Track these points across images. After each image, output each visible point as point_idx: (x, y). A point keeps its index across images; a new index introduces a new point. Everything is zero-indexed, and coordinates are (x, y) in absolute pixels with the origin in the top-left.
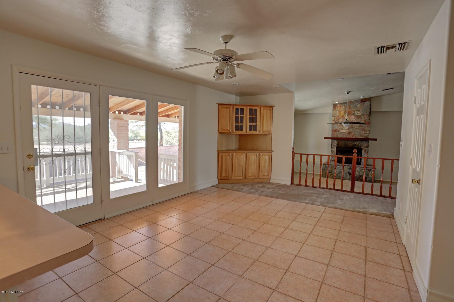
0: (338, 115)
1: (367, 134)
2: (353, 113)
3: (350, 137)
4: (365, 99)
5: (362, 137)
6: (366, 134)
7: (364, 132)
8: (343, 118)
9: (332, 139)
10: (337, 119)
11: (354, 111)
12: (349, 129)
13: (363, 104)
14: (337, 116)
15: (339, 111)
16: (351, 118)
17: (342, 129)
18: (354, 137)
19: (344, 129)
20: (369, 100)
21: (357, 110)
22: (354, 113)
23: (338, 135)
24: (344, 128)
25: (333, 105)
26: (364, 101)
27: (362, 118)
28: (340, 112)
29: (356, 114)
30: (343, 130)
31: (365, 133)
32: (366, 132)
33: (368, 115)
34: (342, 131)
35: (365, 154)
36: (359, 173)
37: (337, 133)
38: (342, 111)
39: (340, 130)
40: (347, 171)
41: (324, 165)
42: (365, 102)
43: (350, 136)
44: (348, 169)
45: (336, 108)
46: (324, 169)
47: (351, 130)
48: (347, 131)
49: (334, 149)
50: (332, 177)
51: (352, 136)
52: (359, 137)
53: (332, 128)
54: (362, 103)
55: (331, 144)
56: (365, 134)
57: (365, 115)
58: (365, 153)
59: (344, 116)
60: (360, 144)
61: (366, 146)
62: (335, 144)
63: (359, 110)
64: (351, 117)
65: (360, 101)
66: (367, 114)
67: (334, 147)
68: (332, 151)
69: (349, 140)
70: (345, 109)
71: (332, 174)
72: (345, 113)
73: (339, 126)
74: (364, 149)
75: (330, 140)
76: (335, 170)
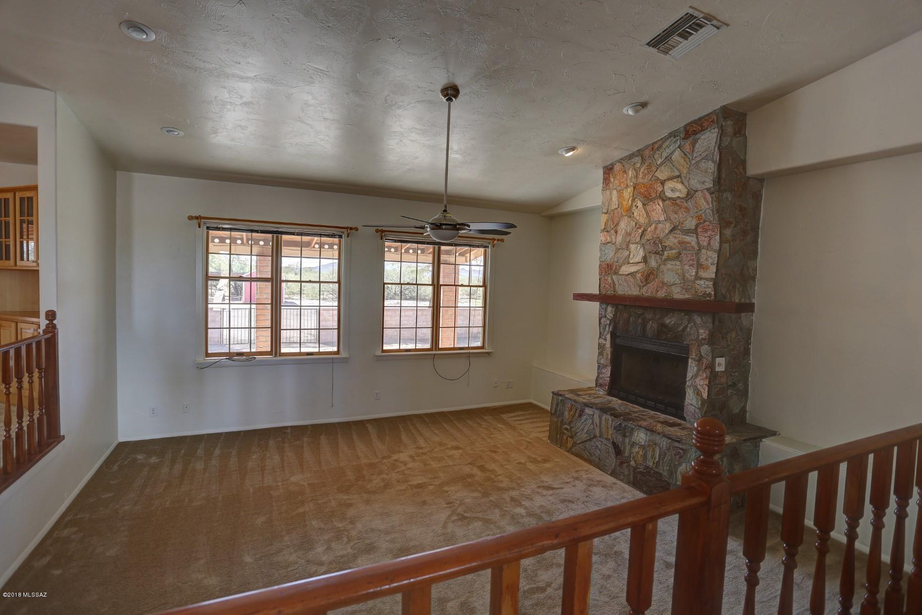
0: (617, 206)
1: (704, 279)
2: (660, 189)
3: (649, 294)
4: (700, 119)
5: (687, 296)
6: (702, 282)
7: (697, 273)
8: (630, 217)
9: (603, 298)
10: (614, 223)
11: (663, 183)
12: (645, 259)
13: (693, 144)
14: (613, 210)
15: (619, 188)
16: (653, 213)
17: (627, 261)
18: (661, 294)
19: (631, 262)
20: (713, 121)
21: (670, 179)
22: (663, 191)
23: (615, 285)
24: (632, 256)
25: (604, 168)
26: (695, 133)
27: (688, 210)
28: (620, 196)
29: (669, 194)
30: (629, 263)
31: (697, 277)
32: (703, 274)
33: (711, 194)
34: (626, 269)
35: (696, 376)
36: (645, 456)
37: (612, 279)
38: (627, 186)
39: (620, 267)
40: (610, 437)
41: (556, 397)
42: (698, 136)
43: (648, 291)
44: (613, 428)
45: (612, 180)
46: (553, 412)
47: (653, 263)
48: (641, 266)
49: (605, 340)
50: (571, 448)
51: (657, 291)
52: (678, 294)
53: (600, 258)
54: (689, 141)
55: (599, 321)
56: (698, 282)
57: (699, 194)
58: (698, 371)
59: (634, 208)
60: (681, 328)
61: (704, 336)
62: (608, 322)
63: (677, 173)
64: (653, 210)
65: (682, 136)
66: (708, 189)
67: (606, 332)
68: (601, 347)
69: (647, 307)
70: (637, 177)
71: (572, 437)
72: (635, 196)
73: (619, 249)
74: (693, 350)
75: (596, 305)
76: (580, 424)
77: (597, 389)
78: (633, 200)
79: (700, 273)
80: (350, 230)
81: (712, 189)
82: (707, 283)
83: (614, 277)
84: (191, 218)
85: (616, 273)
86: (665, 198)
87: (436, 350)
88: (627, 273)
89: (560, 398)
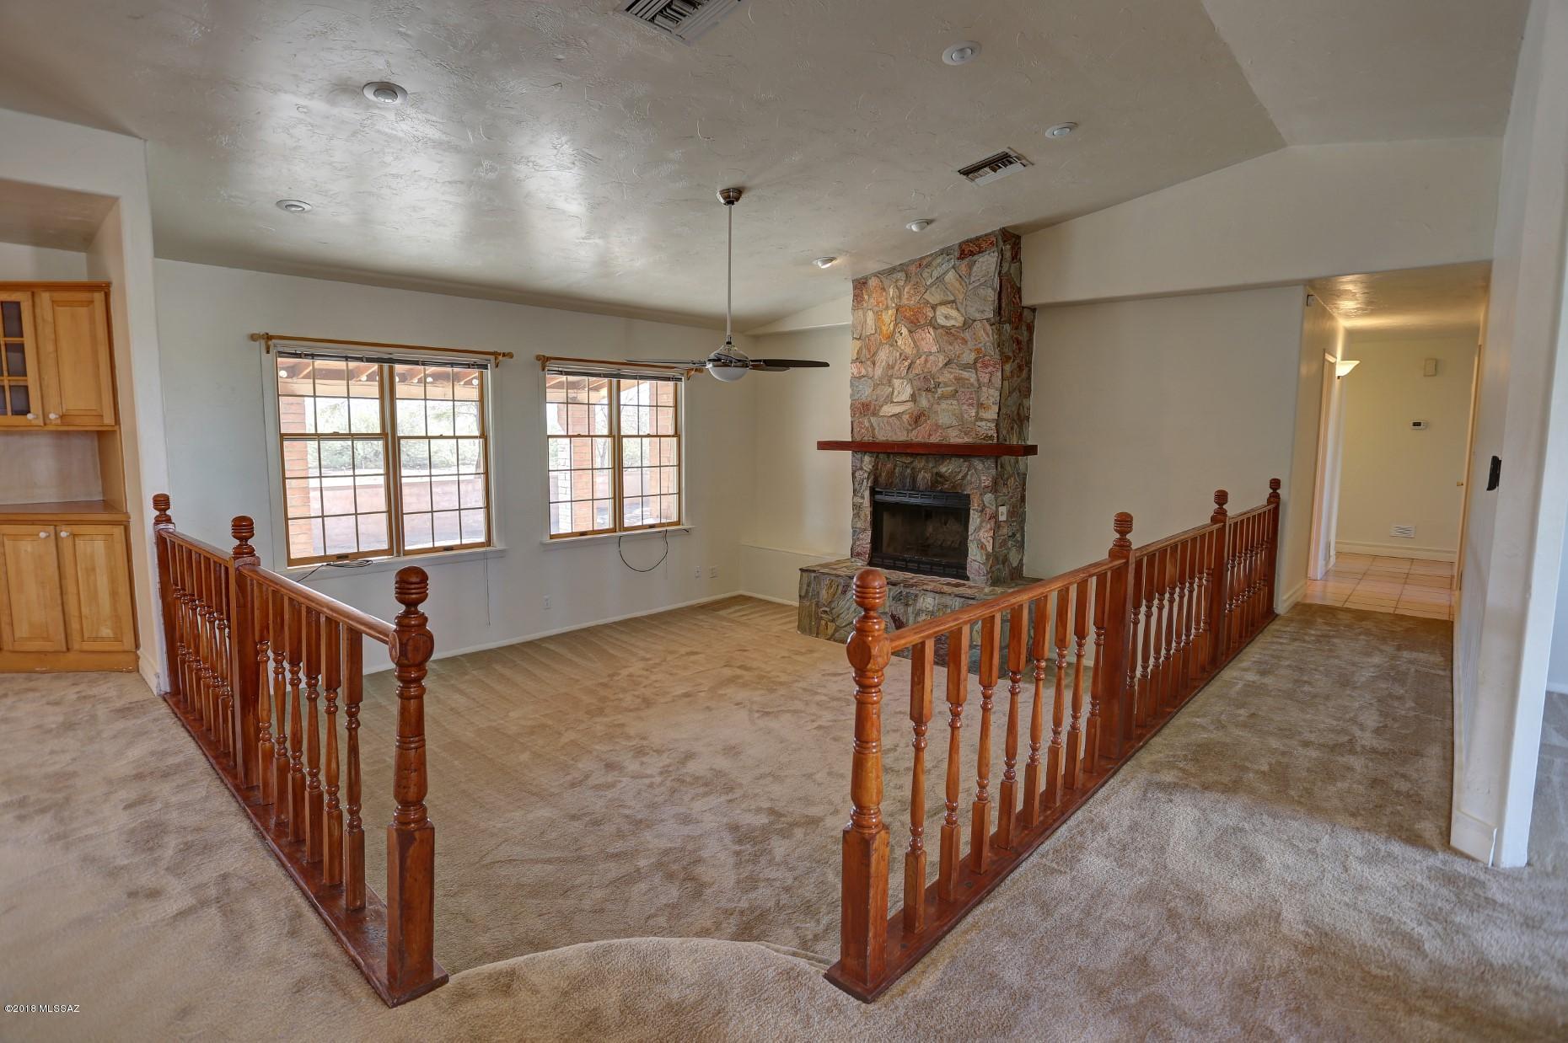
0: (873, 332)
1: (986, 420)
2: (931, 314)
3: (920, 439)
4: (977, 239)
5: (966, 440)
6: (983, 423)
7: (977, 413)
8: (892, 345)
9: (856, 447)
10: (870, 351)
11: (934, 308)
12: (913, 398)
13: (970, 266)
14: (868, 336)
15: (876, 309)
16: (923, 343)
17: (889, 399)
18: (934, 439)
19: (895, 401)
20: (992, 244)
21: (941, 304)
22: (934, 317)
23: (874, 429)
24: (896, 393)
25: (854, 281)
26: (972, 254)
27: (965, 342)
28: (878, 319)
29: (941, 321)
30: (892, 402)
31: (978, 418)
32: (984, 414)
33: (991, 325)
34: (889, 410)
35: (979, 528)
37: (870, 421)
38: (887, 308)
39: (881, 406)
40: (887, 610)
41: (805, 575)
42: (975, 257)
43: (919, 436)
44: (891, 599)
45: (866, 297)
46: (803, 594)
47: (924, 402)
48: (908, 406)
49: (863, 497)
50: (833, 635)
51: (930, 435)
52: (955, 438)
53: (852, 396)
54: (966, 262)
55: (853, 474)
56: (979, 423)
57: (978, 325)
58: (982, 522)
59: (898, 335)
60: (960, 477)
61: (986, 484)
62: (866, 475)
63: (952, 298)
64: (922, 339)
65: (957, 254)
66: (988, 320)
67: (863, 488)
68: (857, 508)
69: (918, 454)
70: (900, 297)
71: (833, 621)
72: (898, 321)
73: (879, 385)
74: (975, 500)
75: (848, 454)
76: (844, 602)
77: (853, 560)
78: (896, 325)
79: (980, 414)
80: (498, 357)
81: (993, 320)
82: (989, 424)
83: (873, 419)
84: (253, 337)
85: (874, 414)
86: (937, 326)
87: (620, 531)
88: (890, 414)
89: (813, 575)
